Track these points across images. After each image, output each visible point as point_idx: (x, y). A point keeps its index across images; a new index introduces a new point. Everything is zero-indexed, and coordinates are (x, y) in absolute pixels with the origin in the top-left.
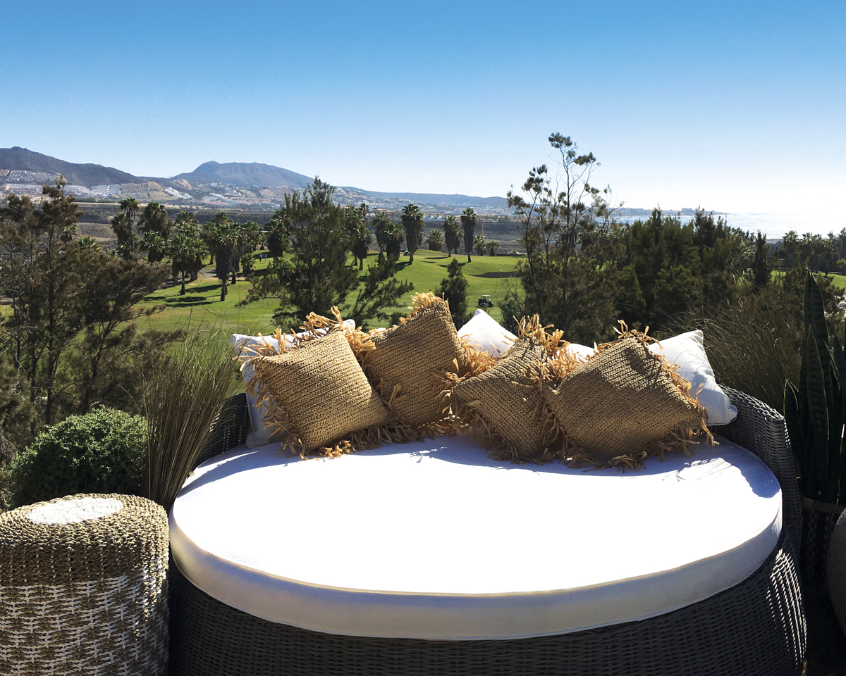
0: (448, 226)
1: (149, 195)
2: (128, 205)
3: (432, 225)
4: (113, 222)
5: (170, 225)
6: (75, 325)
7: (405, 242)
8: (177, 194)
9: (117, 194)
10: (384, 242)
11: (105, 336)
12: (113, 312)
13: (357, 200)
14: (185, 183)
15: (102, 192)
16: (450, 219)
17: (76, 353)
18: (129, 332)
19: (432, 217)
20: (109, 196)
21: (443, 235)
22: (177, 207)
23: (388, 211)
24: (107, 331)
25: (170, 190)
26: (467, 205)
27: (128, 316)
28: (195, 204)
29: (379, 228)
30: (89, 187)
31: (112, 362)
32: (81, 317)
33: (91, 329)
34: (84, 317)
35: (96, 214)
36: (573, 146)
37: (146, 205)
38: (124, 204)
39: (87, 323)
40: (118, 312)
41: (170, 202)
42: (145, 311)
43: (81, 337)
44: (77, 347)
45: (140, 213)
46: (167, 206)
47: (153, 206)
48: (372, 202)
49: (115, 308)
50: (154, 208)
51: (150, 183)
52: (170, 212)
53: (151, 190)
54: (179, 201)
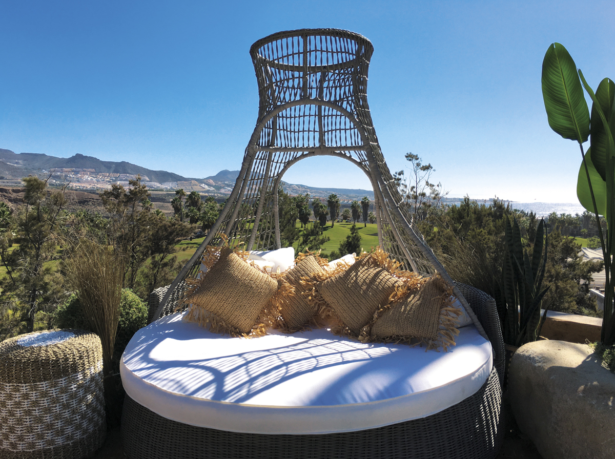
0: (354, 207)
1: (192, 188)
2: (180, 193)
3: (344, 206)
4: (172, 202)
5: (202, 204)
6: (146, 255)
7: (329, 215)
8: (206, 187)
9: (175, 187)
10: (318, 215)
11: (161, 261)
12: (166, 249)
13: (304, 191)
14: (211, 181)
15: (168, 186)
16: (355, 202)
17: (146, 271)
18: (173, 260)
19: (346, 202)
20: (172, 188)
21: (351, 211)
22: (207, 194)
23: (321, 198)
24: (162, 259)
25: (203, 185)
26: (365, 195)
27: (174, 251)
28: (217, 193)
29: (315, 207)
30: (161, 183)
31: (164, 276)
32: (148, 251)
33: (154, 258)
34: (150, 251)
35: (164, 198)
36: (419, 160)
37: (190, 193)
38: (178, 192)
39: (152, 254)
40: (168, 248)
41: (203, 192)
42: (182, 248)
43: (149, 261)
44: (146, 267)
45: (187, 197)
46: (201, 194)
47: (193, 193)
48: (312, 193)
49: (166, 247)
50: (194, 195)
51: (193, 181)
52: (203, 197)
53: (193, 185)
54: (208, 191)
